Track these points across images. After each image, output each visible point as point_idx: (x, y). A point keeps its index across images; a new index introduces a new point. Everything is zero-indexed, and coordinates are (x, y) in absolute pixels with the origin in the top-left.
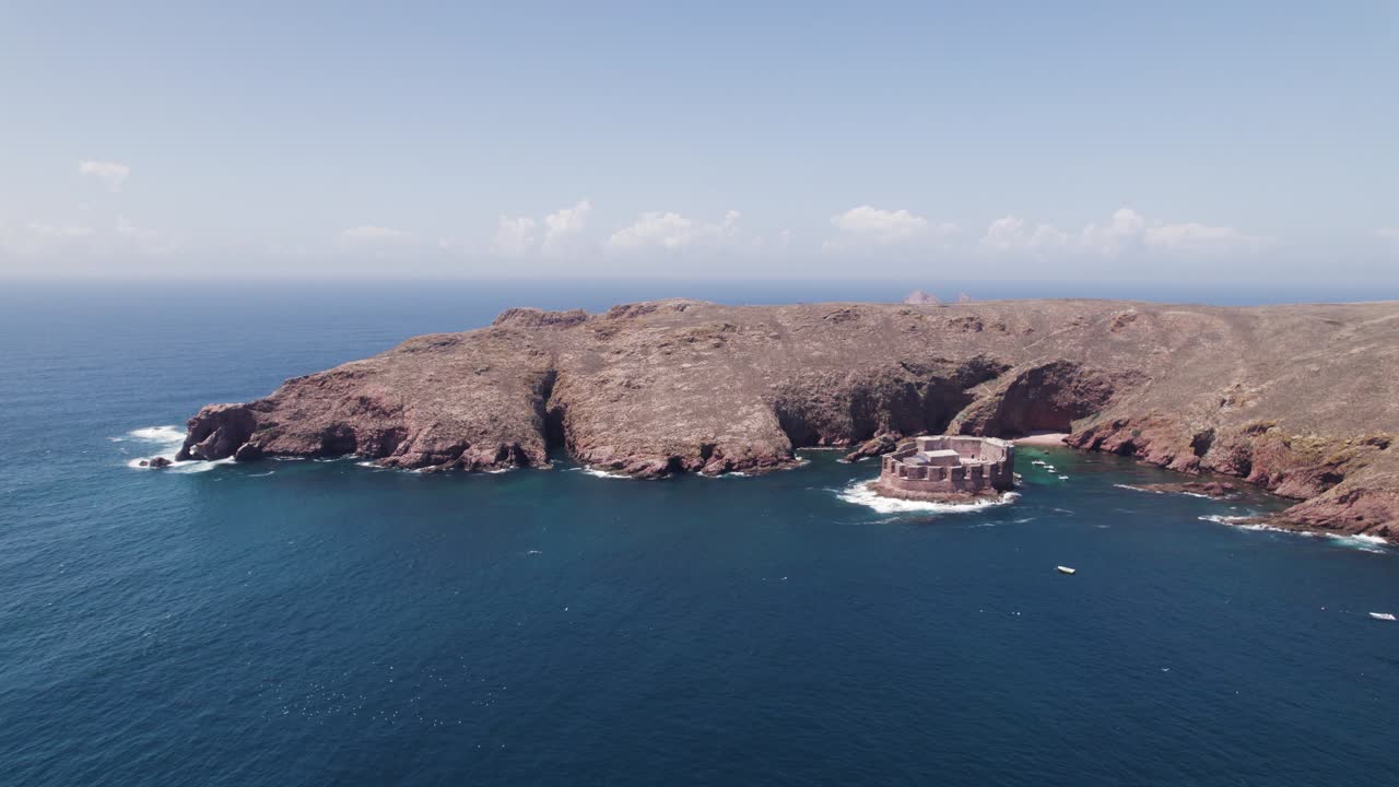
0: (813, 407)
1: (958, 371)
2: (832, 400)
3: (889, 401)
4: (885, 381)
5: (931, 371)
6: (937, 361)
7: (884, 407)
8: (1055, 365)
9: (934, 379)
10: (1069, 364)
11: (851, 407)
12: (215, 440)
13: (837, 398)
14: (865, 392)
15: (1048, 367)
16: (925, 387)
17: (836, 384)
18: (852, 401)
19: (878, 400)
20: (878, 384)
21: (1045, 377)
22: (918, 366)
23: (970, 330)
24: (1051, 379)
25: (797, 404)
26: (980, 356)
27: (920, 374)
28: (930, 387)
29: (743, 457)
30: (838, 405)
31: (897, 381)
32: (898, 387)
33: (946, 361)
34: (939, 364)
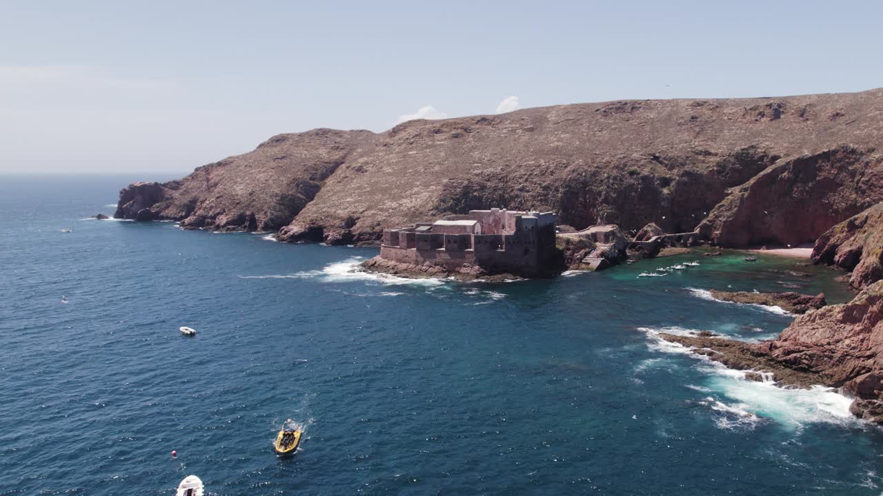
0: (517, 196)
1: (718, 164)
2: (539, 190)
3: (614, 195)
4: (615, 173)
5: (683, 165)
6: (699, 153)
7: (606, 201)
8: (835, 152)
9: (687, 173)
10: (853, 151)
11: (562, 197)
12: (132, 205)
13: (546, 188)
14: (585, 184)
15: (826, 156)
16: (673, 183)
17: (552, 173)
18: (565, 193)
19: (599, 194)
20: (606, 175)
21: (820, 169)
22: (670, 159)
23: (763, 120)
24: (827, 171)
25: (501, 192)
26: (752, 147)
27: (671, 168)
28: (678, 183)
29: (369, 230)
30: (545, 195)
31: (632, 173)
32: (632, 181)
33: (710, 154)
34: (700, 157)
